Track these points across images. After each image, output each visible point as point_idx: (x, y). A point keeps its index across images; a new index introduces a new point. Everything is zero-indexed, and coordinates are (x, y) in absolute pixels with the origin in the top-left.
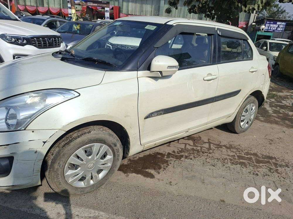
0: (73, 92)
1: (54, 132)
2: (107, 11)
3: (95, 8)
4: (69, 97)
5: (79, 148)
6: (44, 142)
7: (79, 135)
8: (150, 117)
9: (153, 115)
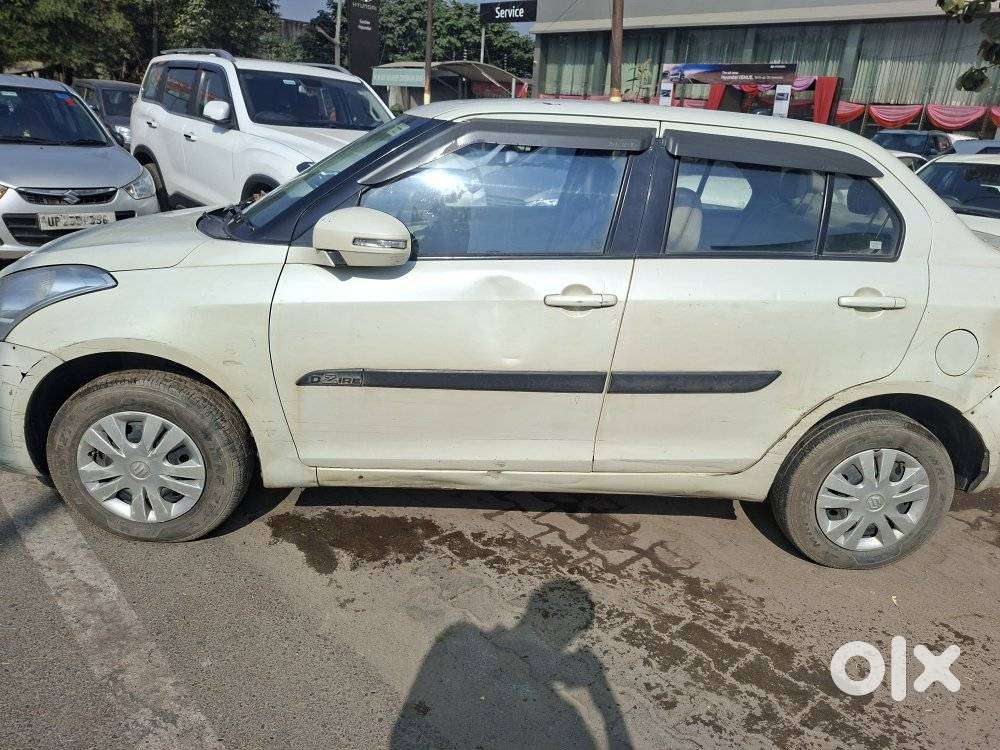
0: (106, 276)
1: (39, 356)
2: (782, 95)
3: (751, 89)
4: (96, 285)
5: (108, 412)
6: (24, 375)
7: (109, 380)
8: (313, 383)
9: (323, 378)
